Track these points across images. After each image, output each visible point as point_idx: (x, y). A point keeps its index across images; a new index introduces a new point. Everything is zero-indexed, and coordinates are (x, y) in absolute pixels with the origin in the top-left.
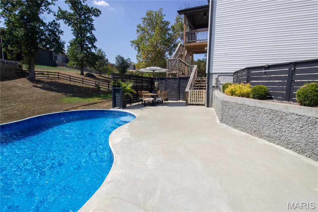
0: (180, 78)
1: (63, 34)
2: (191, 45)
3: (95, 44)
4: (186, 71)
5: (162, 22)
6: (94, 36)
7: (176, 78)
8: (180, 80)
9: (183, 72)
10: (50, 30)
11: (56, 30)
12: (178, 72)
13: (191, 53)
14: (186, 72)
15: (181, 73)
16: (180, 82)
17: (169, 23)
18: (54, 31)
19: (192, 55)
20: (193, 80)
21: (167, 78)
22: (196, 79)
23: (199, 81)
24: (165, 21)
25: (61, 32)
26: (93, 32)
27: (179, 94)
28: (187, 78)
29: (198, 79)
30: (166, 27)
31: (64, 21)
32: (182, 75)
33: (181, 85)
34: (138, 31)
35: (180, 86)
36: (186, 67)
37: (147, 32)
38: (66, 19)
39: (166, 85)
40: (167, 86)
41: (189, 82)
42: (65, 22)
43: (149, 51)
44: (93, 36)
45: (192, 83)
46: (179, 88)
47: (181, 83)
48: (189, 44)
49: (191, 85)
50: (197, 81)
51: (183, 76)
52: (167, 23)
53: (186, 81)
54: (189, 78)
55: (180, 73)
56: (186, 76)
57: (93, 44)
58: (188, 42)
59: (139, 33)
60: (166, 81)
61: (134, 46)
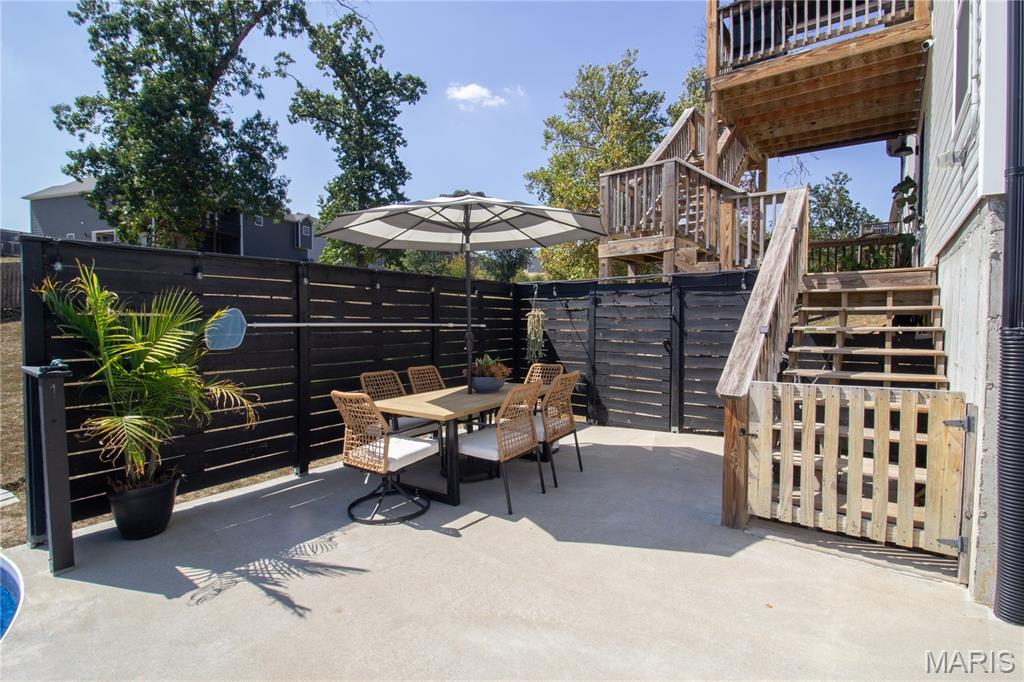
0: (683, 284)
1: (285, 155)
2: (754, 78)
3: (401, 189)
4: (728, 233)
5: (636, 101)
6: (401, 163)
7: (659, 285)
8: (681, 296)
9: (701, 242)
10: (242, 146)
11: (261, 144)
12: (669, 246)
13: (754, 152)
14: (728, 242)
15: (694, 249)
16: (682, 306)
17: (663, 97)
18: (256, 145)
19: (763, 167)
20: (782, 291)
21: (604, 287)
22: (802, 288)
23: (833, 299)
24: (645, 93)
25: (281, 151)
26: (400, 151)
27: (675, 389)
28: (737, 284)
29: (822, 284)
30: (651, 114)
31: (314, 125)
32: (699, 260)
33: (688, 329)
34: (548, 137)
35: (682, 334)
36: (725, 208)
37: (579, 139)
38: (319, 118)
39: (594, 329)
40: (600, 336)
41: (753, 305)
42: (317, 126)
43: (584, 201)
44: (398, 163)
45: (776, 314)
46: (675, 346)
47: (689, 316)
48: (741, 77)
49: (772, 334)
50: (815, 299)
51: (703, 268)
52: (654, 100)
53: (731, 300)
54: (751, 277)
55: (682, 250)
56: (727, 268)
57: (395, 190)
58: (735, 67)
59: (552, 145)
60: (596, 302)
61: (535, 191)
